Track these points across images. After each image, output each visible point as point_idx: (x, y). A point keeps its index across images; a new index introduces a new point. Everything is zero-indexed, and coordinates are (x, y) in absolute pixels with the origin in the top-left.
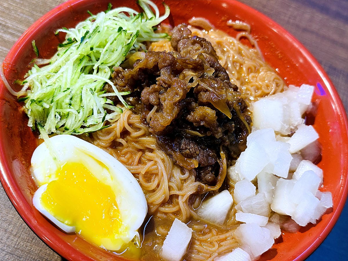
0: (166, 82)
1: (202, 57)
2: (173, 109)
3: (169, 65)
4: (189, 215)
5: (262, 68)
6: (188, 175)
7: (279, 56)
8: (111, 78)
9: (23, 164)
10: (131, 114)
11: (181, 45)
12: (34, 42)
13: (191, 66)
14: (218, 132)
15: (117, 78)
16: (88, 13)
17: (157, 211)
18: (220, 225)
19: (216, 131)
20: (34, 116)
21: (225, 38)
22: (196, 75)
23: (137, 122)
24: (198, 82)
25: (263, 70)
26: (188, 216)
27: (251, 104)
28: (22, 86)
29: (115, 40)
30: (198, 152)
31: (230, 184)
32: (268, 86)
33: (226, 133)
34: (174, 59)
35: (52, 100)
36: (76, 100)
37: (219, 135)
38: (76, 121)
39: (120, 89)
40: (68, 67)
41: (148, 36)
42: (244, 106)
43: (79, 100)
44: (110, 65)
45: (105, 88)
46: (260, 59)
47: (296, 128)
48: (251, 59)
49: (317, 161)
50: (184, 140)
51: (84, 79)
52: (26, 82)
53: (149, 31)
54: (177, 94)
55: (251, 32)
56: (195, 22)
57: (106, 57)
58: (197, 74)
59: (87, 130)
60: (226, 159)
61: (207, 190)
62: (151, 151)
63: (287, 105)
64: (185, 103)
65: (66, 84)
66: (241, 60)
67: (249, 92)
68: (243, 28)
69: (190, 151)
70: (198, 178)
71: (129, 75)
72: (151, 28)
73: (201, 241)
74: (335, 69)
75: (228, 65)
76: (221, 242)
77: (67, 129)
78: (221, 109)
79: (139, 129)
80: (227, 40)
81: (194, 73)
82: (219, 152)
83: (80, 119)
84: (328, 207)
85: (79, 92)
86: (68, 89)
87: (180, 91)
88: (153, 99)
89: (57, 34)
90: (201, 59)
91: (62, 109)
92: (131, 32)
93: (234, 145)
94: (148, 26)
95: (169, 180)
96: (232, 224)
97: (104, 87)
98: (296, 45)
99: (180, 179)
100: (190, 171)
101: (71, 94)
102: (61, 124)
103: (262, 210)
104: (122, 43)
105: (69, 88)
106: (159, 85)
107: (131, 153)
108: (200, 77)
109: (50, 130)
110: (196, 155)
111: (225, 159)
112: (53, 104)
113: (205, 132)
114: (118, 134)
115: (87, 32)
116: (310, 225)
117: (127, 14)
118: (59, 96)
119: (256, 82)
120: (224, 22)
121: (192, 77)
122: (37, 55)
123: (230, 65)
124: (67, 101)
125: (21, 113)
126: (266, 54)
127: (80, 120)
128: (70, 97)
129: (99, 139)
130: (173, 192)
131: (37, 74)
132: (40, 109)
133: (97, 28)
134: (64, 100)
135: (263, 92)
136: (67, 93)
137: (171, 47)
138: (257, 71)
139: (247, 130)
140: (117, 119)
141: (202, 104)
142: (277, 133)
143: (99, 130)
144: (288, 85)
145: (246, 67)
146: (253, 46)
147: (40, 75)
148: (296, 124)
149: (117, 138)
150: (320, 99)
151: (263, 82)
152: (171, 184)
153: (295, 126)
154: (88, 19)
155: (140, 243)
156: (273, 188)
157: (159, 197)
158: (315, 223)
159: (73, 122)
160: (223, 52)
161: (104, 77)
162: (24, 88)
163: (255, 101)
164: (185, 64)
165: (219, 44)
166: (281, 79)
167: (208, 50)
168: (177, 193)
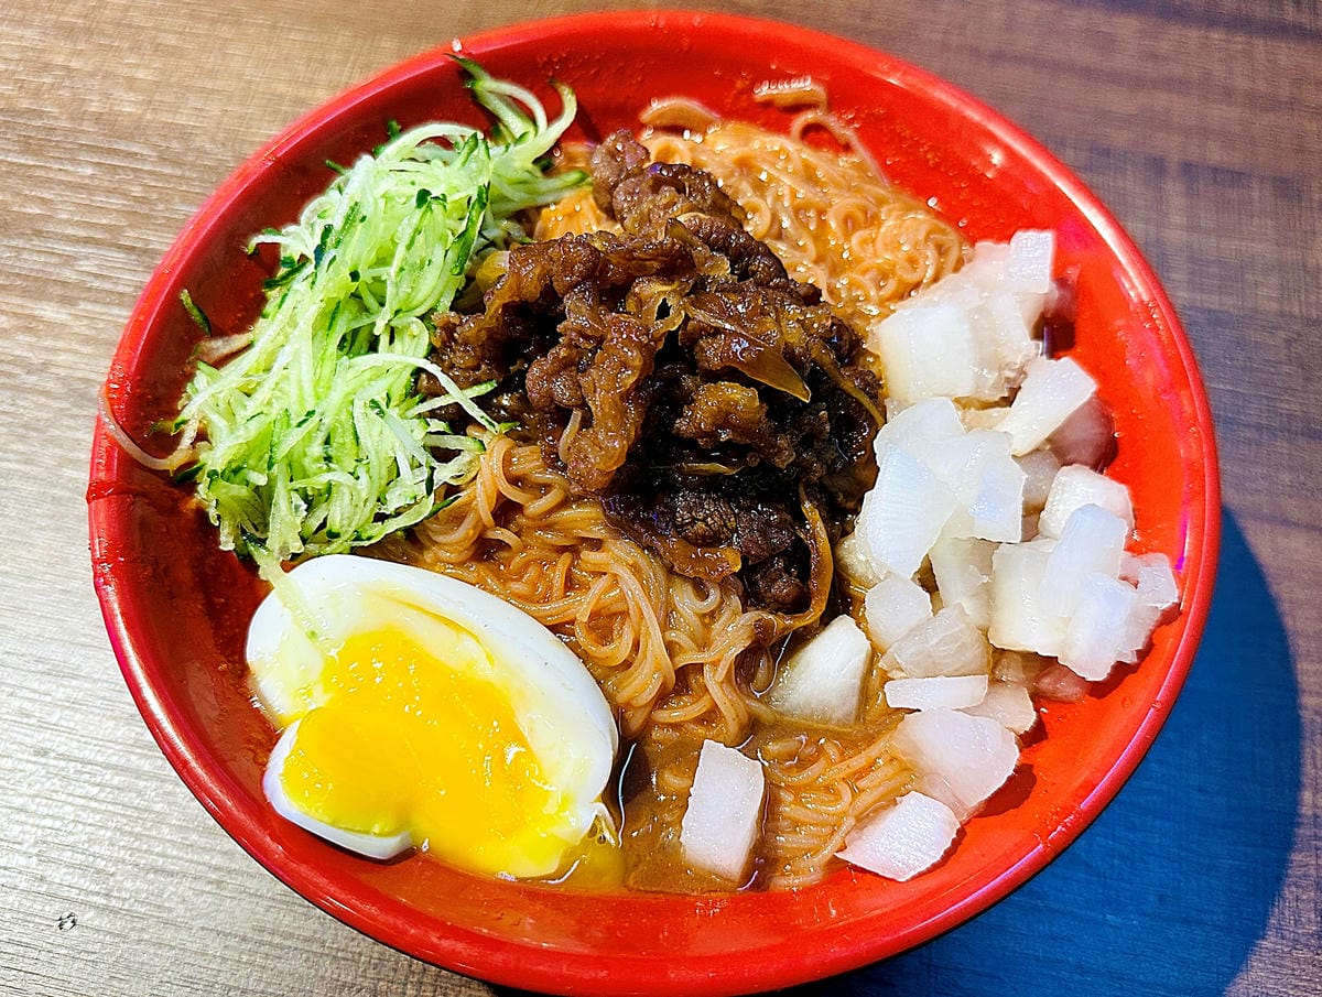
0: (589, 332)
1: (678, 230)
2: (624, 413)
3: (584, 279)
4: (746, 716)
5: (884, 210)
6: (719, 595)
7: (928, 160)
8: (433, 353)
9: (223, 673)
10: (512, 448)
11: (620, 198)
12: (185, 296)
13: (656, 265)
14: (781, 450)
15: (451, 347)
16: (329, 167)
17: (649, 724)
18: (845, 725)
19: (774, 447)
20: (233, 517)
21: (756, 145)
22: (673, 291)
23: (535, 468)
24: (685, 309)
25: (890, 211)
26: (745, 719)
27: (872, 330)
28: (179, 435)
29: (418, 231)
30: (732, 523)
31: (852, 592)
32: (912, 262)
33: (807, 442)
34: (598, 257)
35: (271, 457)
36: (341, 441)
37: (785, 459)
38: (357, 506)
39: (467, 378)
40: (297, 346)
41: (526, 192)
42: (847, 344)
43: (349, 439)
44: (421, 311)
45: (421, 386)
46: (872, 180)
47: (1022, 372)
48: (849, 189)
49: (1106, 459)
50: (683, 496)
51: (351, 374)
52: (184, 422)
53: (526, 176)
54: (625, 365)
55: (834, 105)
56: (661, 115)
57: (405, 288)
58: (675, 286)
59: (392, 526)
60: (824, 522)
61: (785, 629)
62: (597, 545)
63: (979, 310)
64: (658, 384)
65: (302, 398)
66: (818, 199)
67: (859, 293)
68: (807, 99)
69: (707, 525)
70: (751, 599)
71: (480, 331)
72: (530, 166)
73: (796, 790)
74: (1107, 152)
75: (780, 222)
76: (857, 780)
77: (334, 535)
78: (773, 381)
79: (547, 487)
80: (763, 147)
81: (665, 284)
82: (799, 503)
83: (364, 495)
84: (1165, 606)
85: (344, 416)
86: (310, 414)
87: (630, 354)
88: (562, 390)
89: (253, 253)
90: (679, 238)
91: (309, 477)
92: (463, 194)
93: (839, 473)
94: (517, 164)
95: (665, 626)
96: (881, 716)
97: (416, 382)
98: (974, 115)
99: (697, 614)
100: (723, 585)
101: (323, 428)
102: (315, 523)
103: (964, 655)
104: (441, 238)
105: (313, 412)
106: (569, 346)
107: (540, 562)
108: (688, 295)
109: (284, 549)
110: (728, 534)
111: (820, 524)
112: (275, 467)
113: (742, 460)
114: (488, 518)
115: (327, 230)
116: (1121, 670)
117: (444, 142)
118: (290, 441)
119: (876, 255)
120: (745, 97)
121: (664, 300)
122: (207, 330)
123: (786, 224)
124: (317, 449)
125: (191, 515)
126: (888, 163)
127: (366, 500)
128: (321, 437)
129: (435, 543)
130: (682, 660)
131: (211, 391)
132: (244, 492)
133: (353, 209)
134: (307, 450)
135: (900, 281)
136: (312, 426)
137: (598, 212)
138: (873, 220)
139: (872, 417)
140: (475, 473)
141: (713, 377)
142: (963, 403)
143: (426, 518)
144: (973, 242)
145: (836, 218)
146: (847, 148)
147: (220, 392)
148: (1019, 360)
149: (485, 528)
150: (1079, 266)
151: (897, 253)
152: (672, 636)
153: (1017, 367)
154: (332, 186)
155: (615, 833)
156: (986, 579)
157: (643, 684)
158: (1136, 660)
159: (348, 510)
160: (760, 187)
161: (410, 352)
162: (186, 441)
163: (882, 316)
164: (634, 262)
165: (745, 166)
166: (949, 229)
167: (703, 197)
168: (697, 658)
